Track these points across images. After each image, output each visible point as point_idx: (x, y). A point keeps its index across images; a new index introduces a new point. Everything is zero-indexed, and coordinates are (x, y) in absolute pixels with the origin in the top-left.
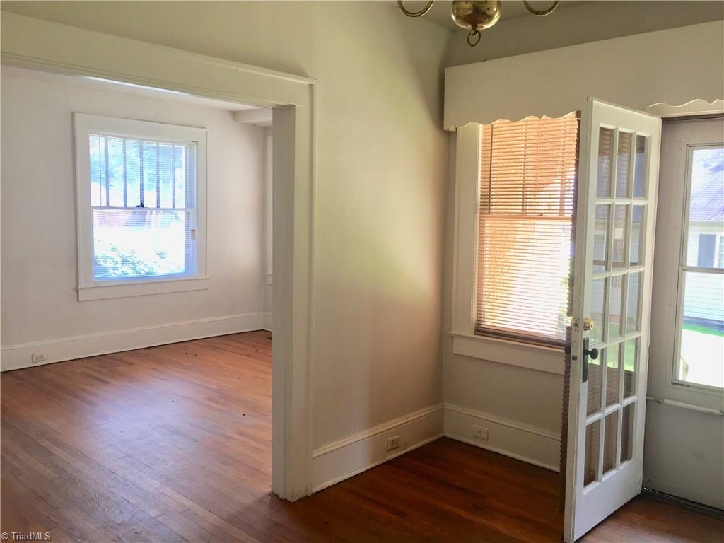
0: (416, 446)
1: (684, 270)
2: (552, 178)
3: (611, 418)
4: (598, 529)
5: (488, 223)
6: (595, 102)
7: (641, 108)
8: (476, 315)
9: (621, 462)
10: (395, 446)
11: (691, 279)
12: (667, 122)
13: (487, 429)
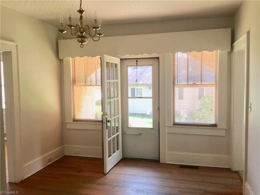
0: (56, 160)
1: (128, 98)
2: (91, 73)
3: (114, 138)
4: (112, 169)
5: (75, 87)
6: (104, 55)
7: (115, 56)
8: (73, 116)
9: (117, 150)
10: (50, 160)
11: (130, 100)
12: (121, 60)
13: (79, 150)
